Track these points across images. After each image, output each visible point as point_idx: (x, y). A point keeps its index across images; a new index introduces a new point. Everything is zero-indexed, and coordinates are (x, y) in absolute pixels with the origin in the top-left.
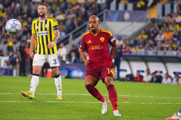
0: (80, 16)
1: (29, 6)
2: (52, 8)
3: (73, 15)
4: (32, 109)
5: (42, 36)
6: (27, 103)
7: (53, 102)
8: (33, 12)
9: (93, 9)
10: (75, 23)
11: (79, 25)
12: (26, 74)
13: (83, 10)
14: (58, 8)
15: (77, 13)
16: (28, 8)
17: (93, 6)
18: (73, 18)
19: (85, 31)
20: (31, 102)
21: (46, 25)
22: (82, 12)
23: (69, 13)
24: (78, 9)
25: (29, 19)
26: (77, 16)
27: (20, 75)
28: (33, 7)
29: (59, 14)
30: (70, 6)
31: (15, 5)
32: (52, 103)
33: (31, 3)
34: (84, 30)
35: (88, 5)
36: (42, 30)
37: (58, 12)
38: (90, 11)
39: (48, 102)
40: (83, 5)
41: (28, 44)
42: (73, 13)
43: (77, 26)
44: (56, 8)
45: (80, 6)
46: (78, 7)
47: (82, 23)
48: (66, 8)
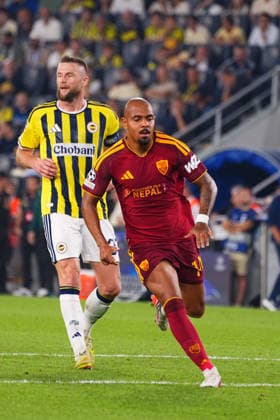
0: (193, 87)
1: (20, 56)
2: (97, 62)
3: (169, 86)
4: (29, 405)
5: (75, 160)
6: (12, 385)
7: (99, 382)
8: (33, 74)
9: (236, 65)
10: (176, 111)
11: (188, 119)
12: (9, 286)
13: (203, 67)
14: (117, 61)
15: (182, 78)
16: (15, 61)
17: (238, 52)
18: (168, 95)
19: (208, 141)
20: (25, 381)
21: (90, 124)
22: (197, 73)
23: (155, 79)
24: (186, 65)
25: (21, 99)
26: (183, 87)
28: (33, 59)
29: (120, 83)
30: (157, 54)
32: (97, 384)
33: (26, 46)
34: (204, 135)
35: (218, 50)
37: (117, 75)
38: (227, 72)
39: (83, 382)
40: (200, 51)
41: (16, 182)
42: (167, 78)
43: (180, 123)
44: (110, 60)
45: (193, 56)
46: (184, 56)
47: (200, 114)
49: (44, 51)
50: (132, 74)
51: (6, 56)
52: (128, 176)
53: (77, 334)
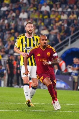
0: (63, 31)
1: (16, 22)
2: (37, 24)
3: (57, 31)
4: (18, 117)
6: (14, 112)
7: (37, 111)
8: (20, 27)
9: (75, 25)
10: (58, 37)
11: (61, 40)
12: (13, 85)
13: (66, 25)
14: (42, 24)
15: (60, 28)
16: (15, 24)
17: (75, 21)
18: (56, 33)
19: (67, 45)
20: (17, 111)
21: (34, 41)
22: (64, 27)
23: (53, 29)
24: (61, 25)
25: (16, 34)
26: (60, 31)
27: (8, 86)
28: (20, 23)
29: (43, 30)
30: (53, 22)
31: (4, 21)
32: (37, 112)
33: (18, 20)
35: (70, 21)
36: (30, 45)
37: (42, 28)
38: (72, 27)
39: (33, 111)
40: (65, 21)
42: (56, 28)
43: (60, 41)
44: (41, 23)
45: (63, 22)
46: (61, 22)
47: (65, 38)
48: (49, 23)
49: (23, 21)
50: (47, 27)
51: (13, 22)
52: (39, 55)
53: (27, 96)
